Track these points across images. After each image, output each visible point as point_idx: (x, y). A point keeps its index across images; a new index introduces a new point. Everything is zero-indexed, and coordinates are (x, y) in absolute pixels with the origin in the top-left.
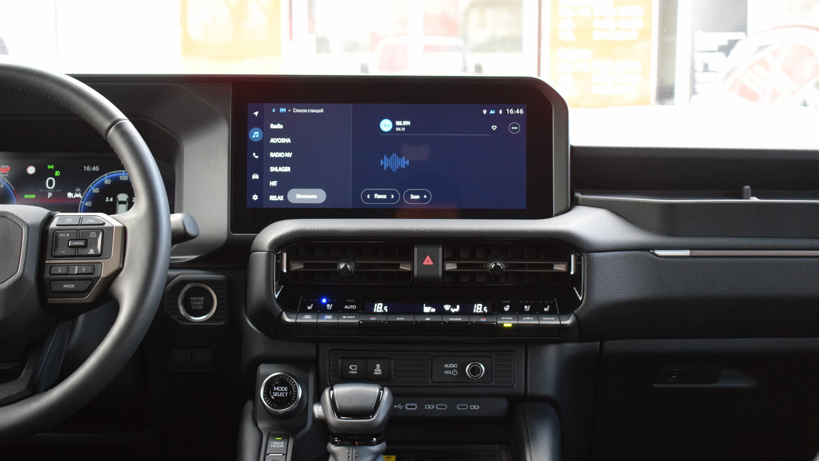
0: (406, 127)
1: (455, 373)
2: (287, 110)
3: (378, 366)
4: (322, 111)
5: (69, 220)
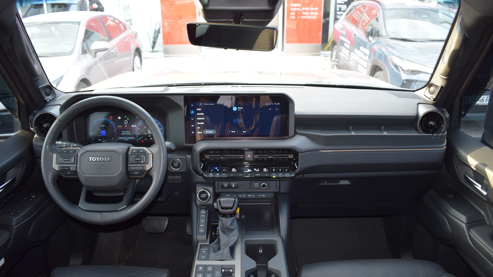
0: (241, 109)
1: (258, 186)
2: (202, 104)
3: (233, 184)
4: (214, 104)
5: (134, 151)
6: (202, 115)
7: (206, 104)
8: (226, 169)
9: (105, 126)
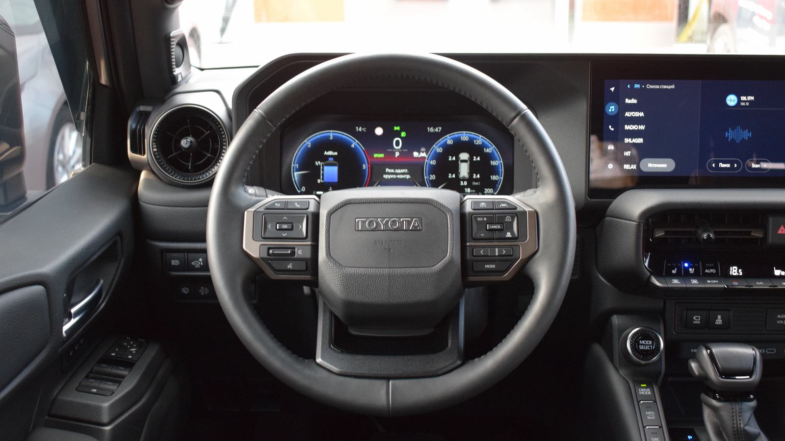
0: (750, 101)
2: (641, 86)
3: (719, 317)
4: (673, 87)
5: (483, 205)
6: (639, 117)
7: (652, 87)
8: (715, 267)
9: (336, 153)
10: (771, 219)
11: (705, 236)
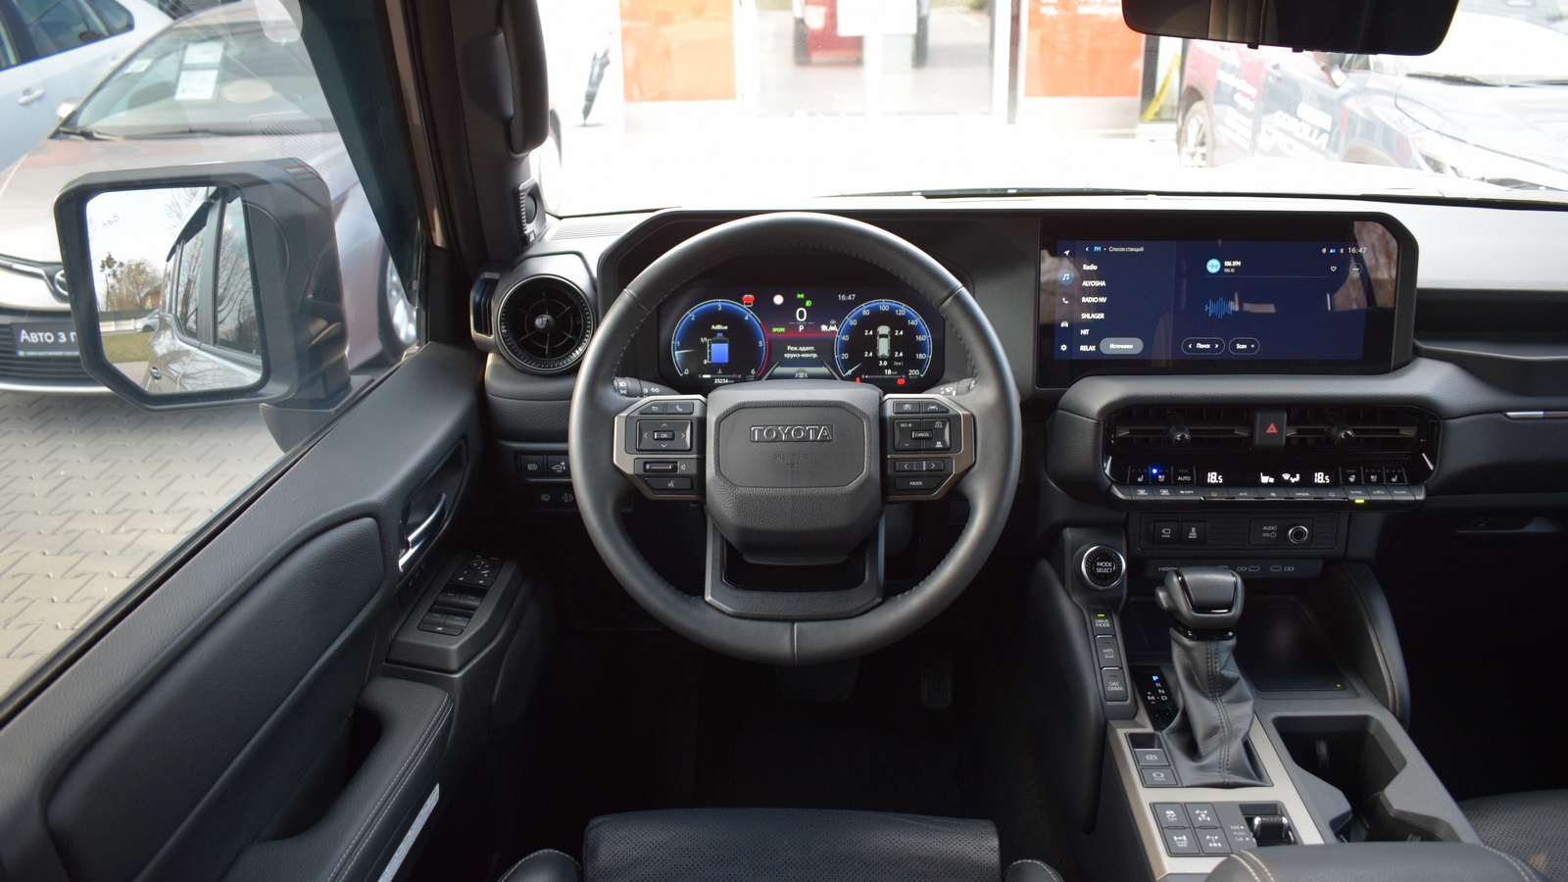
0: (1236, 267)
1: (1274, 535)
2: (1102, 249)
3: (1193, 529)
4: (1142, 249)
5: (907, 407)
6: (1100, 287)
7: (1116, 250)
8: (1190, 474)
9: (726, 328)
10: (1258, 415)
11: (1178, 437)
